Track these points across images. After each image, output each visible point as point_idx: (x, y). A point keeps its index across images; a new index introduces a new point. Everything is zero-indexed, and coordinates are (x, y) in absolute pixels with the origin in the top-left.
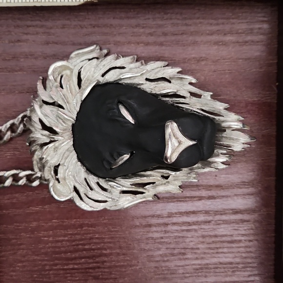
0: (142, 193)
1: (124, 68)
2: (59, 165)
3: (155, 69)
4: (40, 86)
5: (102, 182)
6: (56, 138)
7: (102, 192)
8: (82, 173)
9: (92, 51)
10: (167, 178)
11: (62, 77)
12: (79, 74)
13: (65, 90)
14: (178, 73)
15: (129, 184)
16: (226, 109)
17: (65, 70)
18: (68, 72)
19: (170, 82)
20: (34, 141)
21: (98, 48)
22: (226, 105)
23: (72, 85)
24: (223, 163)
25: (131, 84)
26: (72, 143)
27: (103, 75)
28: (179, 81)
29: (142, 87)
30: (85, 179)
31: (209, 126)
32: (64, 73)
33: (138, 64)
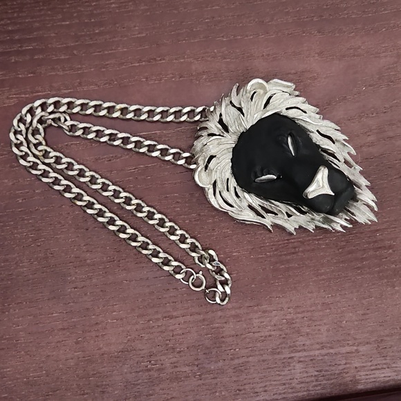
0: (263, 217)
1: (305, 112)
2: (215, 156)
3: (329, 127)
4: (235, 90)
5: (239, 189)
6: (226, 134)
7: (235, 197)
8: (228, 173)
9: (288, 87)
10: (289, 216)
11: (255, 93)
12: (270, 98)
13: (253, 103)
14: (344, 140)
15: (258, 203)
16: (366, 186)
17: (261, 89)
18: (262, 92)
19: (334, 143)
20: (206, 128)
21: (294, 87)
22: (368, 184)
23: (260, 103)
24: (341, 226)
25: (304, 127)
26: (234, 145)
27: (287, 109)
28: (342, 146)
29: (311, 134)
30: (228, 179)
31: (349, 189)
32: (258, 90)
33: (318, 116)
